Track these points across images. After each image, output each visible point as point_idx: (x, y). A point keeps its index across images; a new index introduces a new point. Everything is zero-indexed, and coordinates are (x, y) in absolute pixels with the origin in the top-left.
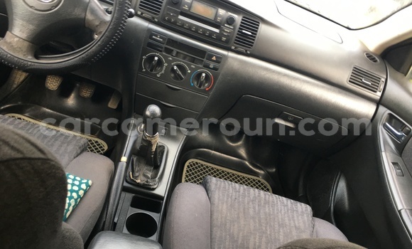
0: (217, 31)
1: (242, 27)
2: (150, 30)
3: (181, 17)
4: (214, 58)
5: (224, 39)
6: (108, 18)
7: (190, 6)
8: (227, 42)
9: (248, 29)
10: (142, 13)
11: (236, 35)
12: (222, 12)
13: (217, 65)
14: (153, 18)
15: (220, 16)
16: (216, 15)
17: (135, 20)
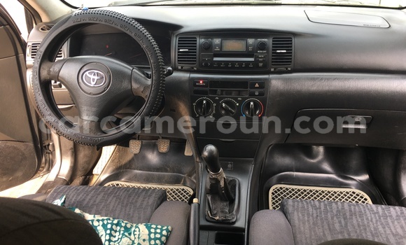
0: (252, 59)
1: (275, 47)
2: (191, 80)
3: (215, 59)
4: (257, 85)
5: (261, 64)
6: (149, 82)
7: (221, 46)
8: (265, 66)
9: (282, 48)
10: (182, 67)
11: (271, 57)
12: (251, 41)
13: (261, 90)
14: (193, 68)
15: (250, 45)
16: (247, 46)
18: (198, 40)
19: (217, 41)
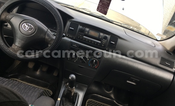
0: (100, 42)
1: (111, 40)
2: (71, 42)
3: (84, 37)
5: (103, 45)
6: (54, 37)
7: (88, 32)
9: (113, 41)
10: (68, 36)
11: (108, 43)
12: (102, 34)
14: (73, 37)
15: (101, 36)
16: (99, 36)
17: (65, 38)
18: (79, 26)
19: (87, 29)
